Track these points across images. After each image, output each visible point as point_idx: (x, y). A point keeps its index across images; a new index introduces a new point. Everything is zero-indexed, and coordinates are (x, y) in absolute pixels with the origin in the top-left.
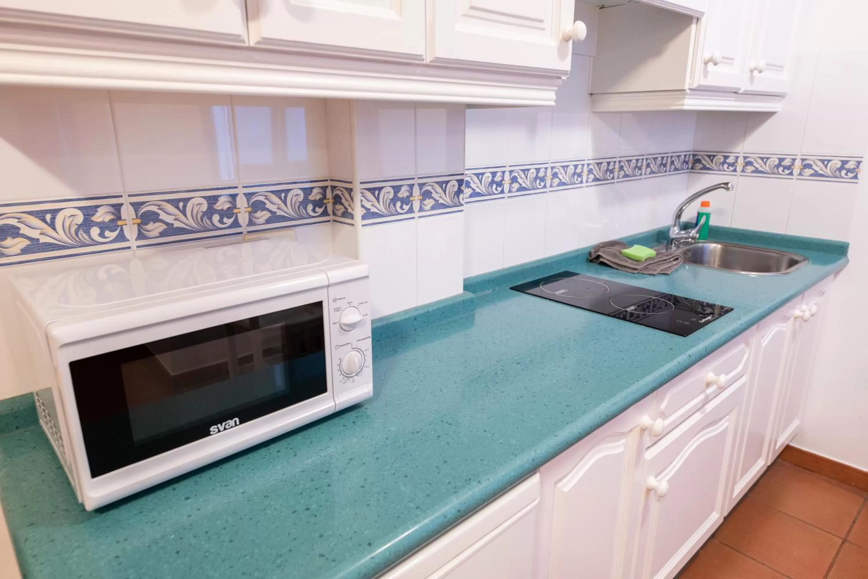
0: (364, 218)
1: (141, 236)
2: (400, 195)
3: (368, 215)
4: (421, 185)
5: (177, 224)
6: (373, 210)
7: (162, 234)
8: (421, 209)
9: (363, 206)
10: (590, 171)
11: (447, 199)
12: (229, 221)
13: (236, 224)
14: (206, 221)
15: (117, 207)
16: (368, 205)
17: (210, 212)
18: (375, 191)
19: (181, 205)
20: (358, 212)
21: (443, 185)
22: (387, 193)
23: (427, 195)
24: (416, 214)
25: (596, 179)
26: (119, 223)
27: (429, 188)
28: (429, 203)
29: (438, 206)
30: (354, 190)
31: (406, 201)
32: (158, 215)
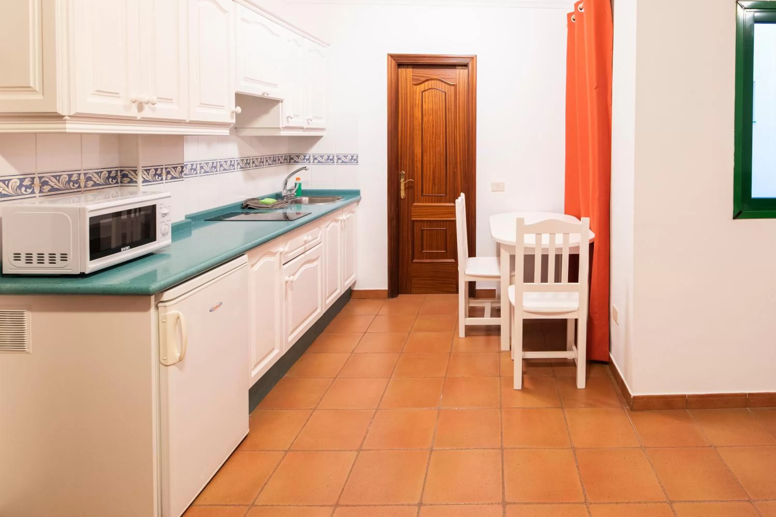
0: (143, 182)
1: (41, 192)
2: (158, 173)
3: (145, 181)
4: (166, 168)
5: (56, 187)
6: (147, 179)
7: (49, 191)
8: (166, 179)
9: (143, 177)
10: (238, 164)
11: (176, 175)
12: (76, 186)
13: (79, 187)
14: (67, 185)
15: (33, 179)
16: (145, 177)
17: (69, 181)
18: (148, 171)
19: (58, 178)
20: (140, 180)
21: (175, 168)
22: (152, 172)
23: (168, 173)
24: (164, 181)
25: (241, 168)
26: (33, 185)
27: (169, 170)
28: (169, 176)
29: (173, 178)
30: (138, 170)
31: (160, 175)
32: (48, 182)
